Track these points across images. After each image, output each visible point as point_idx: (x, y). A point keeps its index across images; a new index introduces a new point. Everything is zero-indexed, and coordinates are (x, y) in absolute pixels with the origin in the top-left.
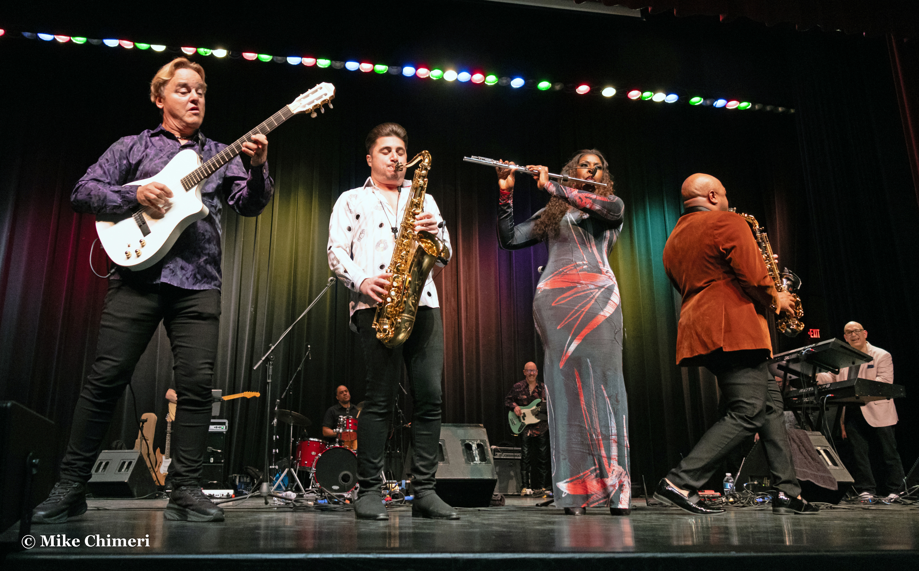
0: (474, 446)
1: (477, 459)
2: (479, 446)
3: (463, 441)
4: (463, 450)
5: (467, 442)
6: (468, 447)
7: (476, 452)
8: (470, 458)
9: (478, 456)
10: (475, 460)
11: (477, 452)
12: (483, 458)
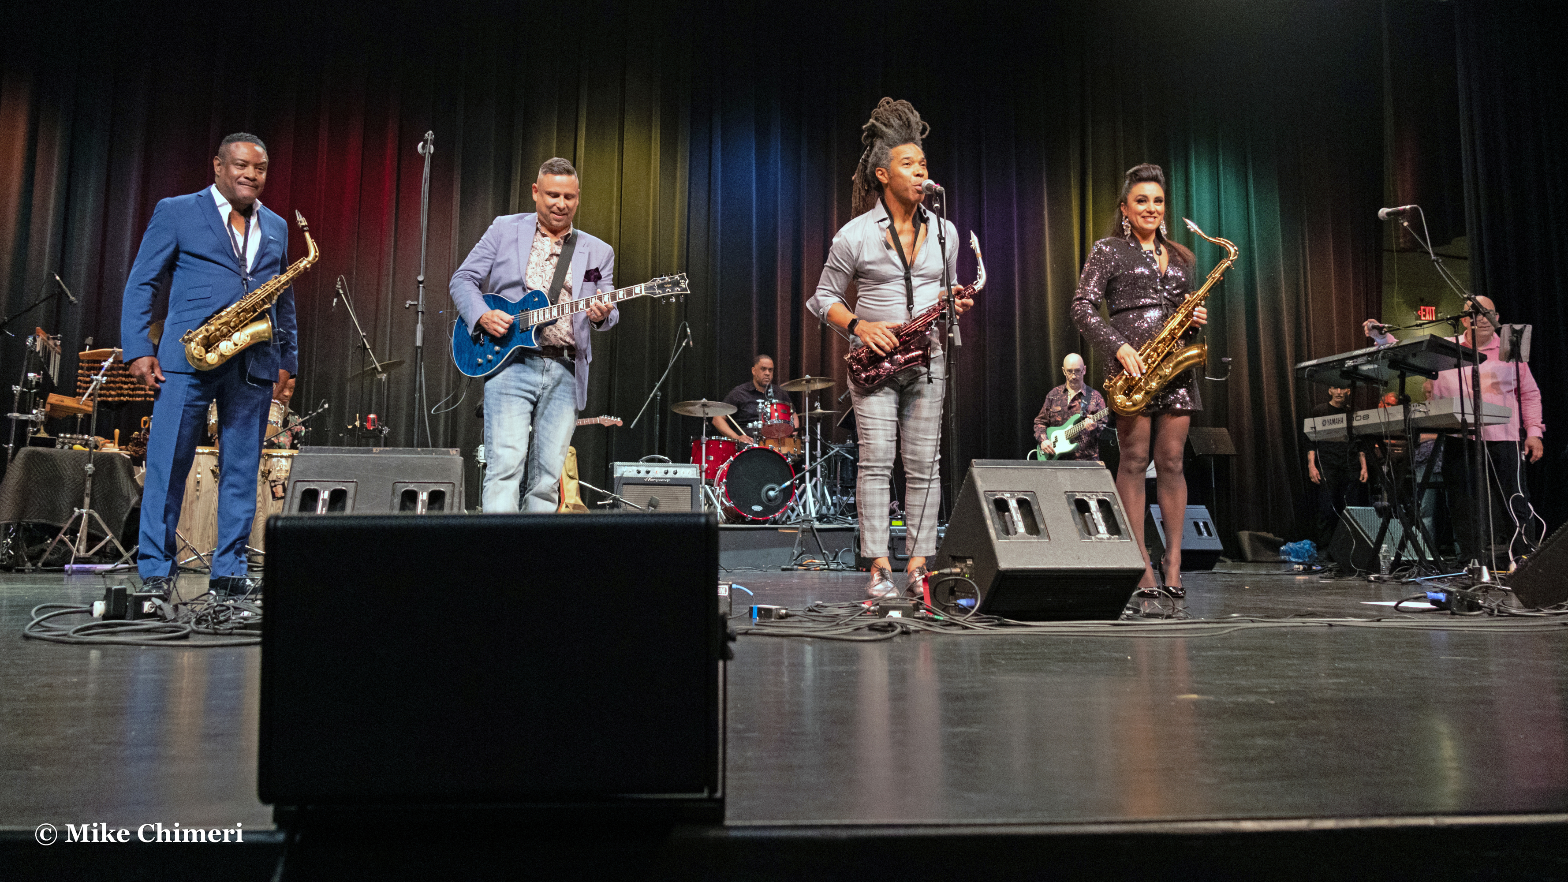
0: (1093, 505)
1: (1102, 528)
2: (1102, 503)
3: (1070, 495)
4: (1072, 512)
5: (1079, 496)
6: (1082, 507)
7: (1098, 516)
8: (1088, 529)
9: (1103, 524)
10: (1098, 532)
11: (1100, 515)
12: (1114, 528)
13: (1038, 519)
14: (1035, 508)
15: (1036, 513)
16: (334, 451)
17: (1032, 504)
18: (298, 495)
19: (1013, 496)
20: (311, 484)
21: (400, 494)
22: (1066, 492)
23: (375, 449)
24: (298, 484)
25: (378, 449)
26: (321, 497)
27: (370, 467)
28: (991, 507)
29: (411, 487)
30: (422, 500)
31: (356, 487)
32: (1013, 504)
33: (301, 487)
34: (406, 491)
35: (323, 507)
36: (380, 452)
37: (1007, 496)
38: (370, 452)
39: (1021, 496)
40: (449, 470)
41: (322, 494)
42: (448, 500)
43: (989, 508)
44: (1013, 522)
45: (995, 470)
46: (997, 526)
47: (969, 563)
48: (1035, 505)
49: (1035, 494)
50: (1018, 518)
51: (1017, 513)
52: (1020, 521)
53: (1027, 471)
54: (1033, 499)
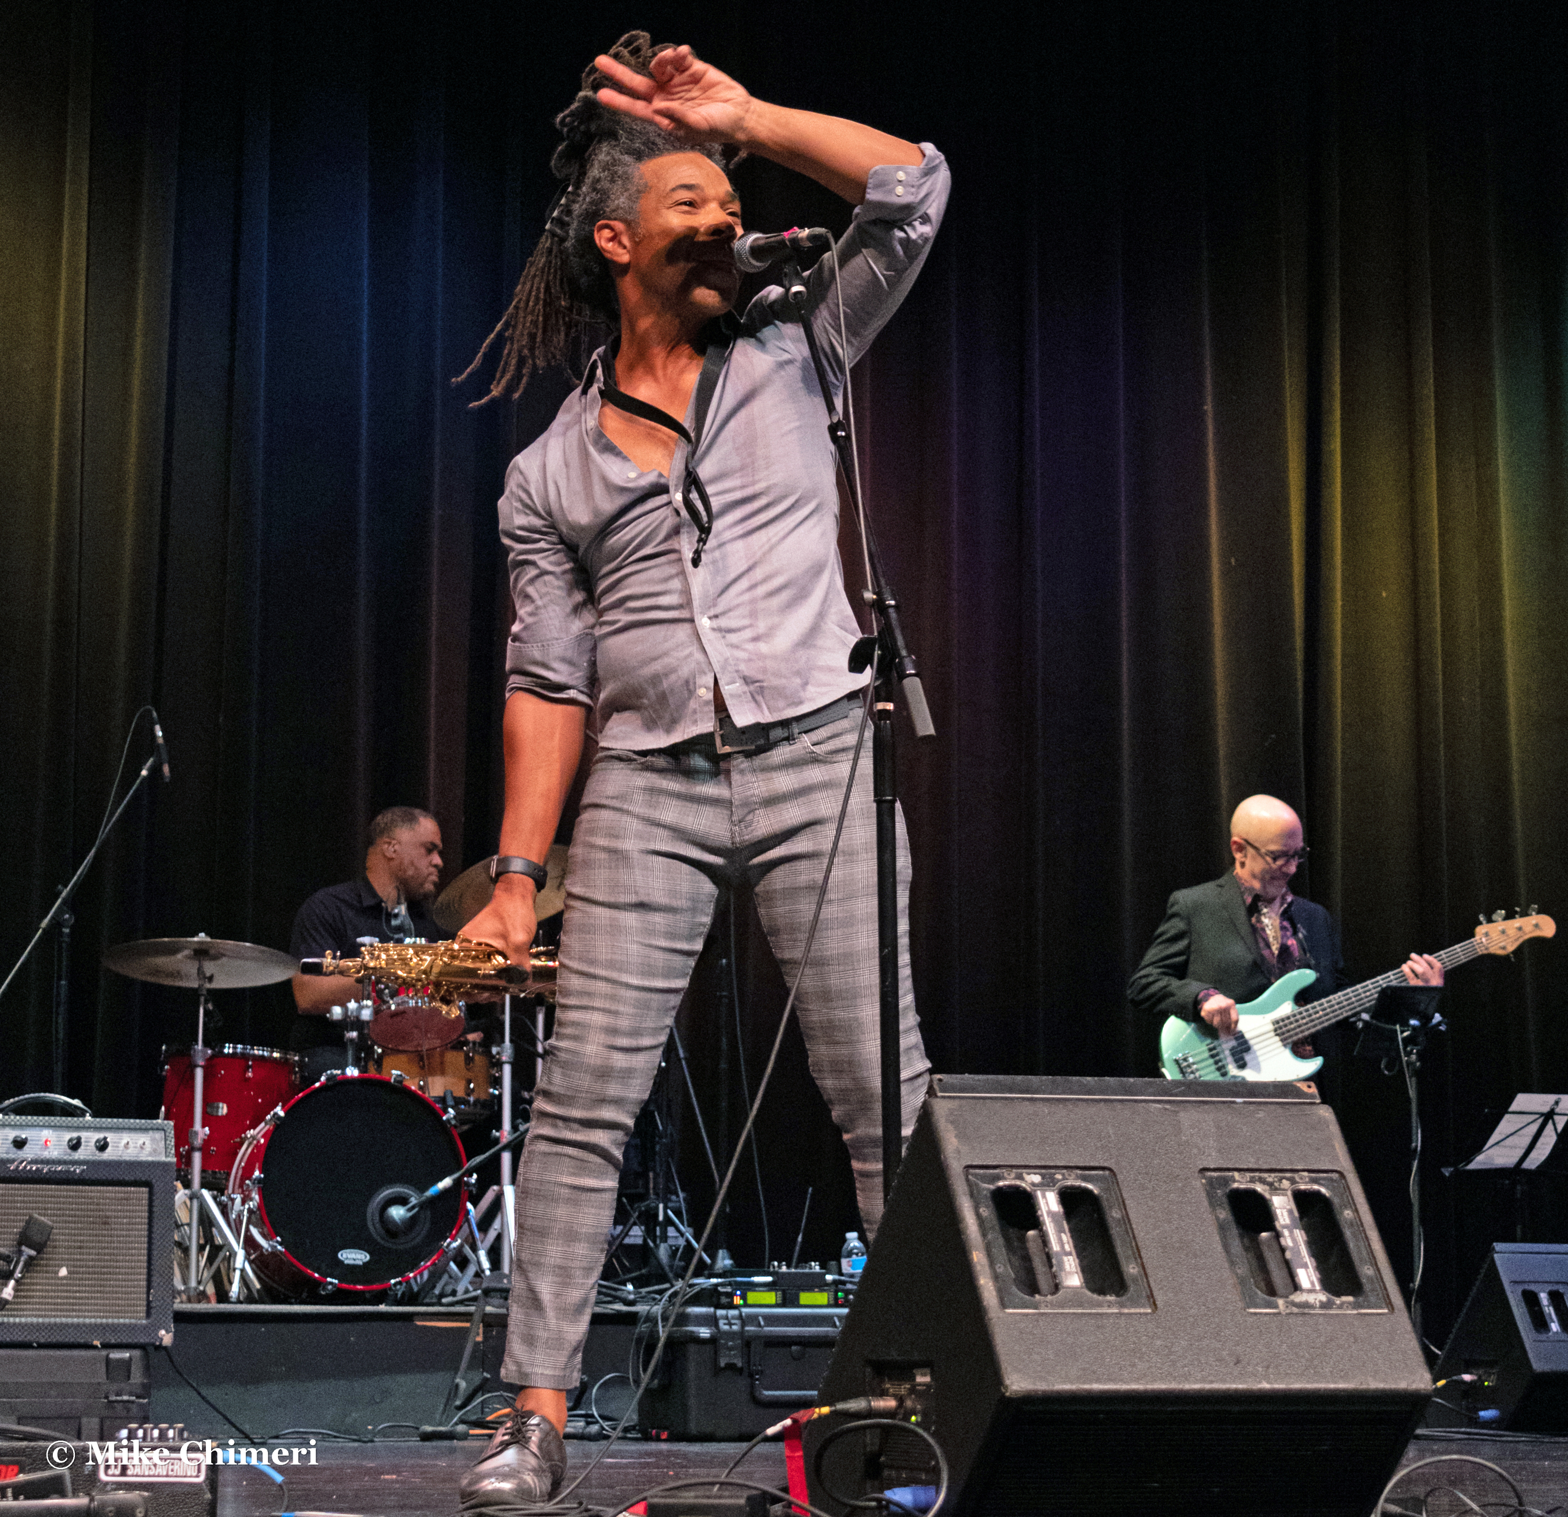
0: (1282, 1207)
1: (1307, 1276)
2: (1307, 1204)
3: (1215, 1176)
4: (1222, 1227)
5: (1240, 1182)
6: (1249, 1213)
7: (1295, 1240)
8: (1268, 1277)
9: (1309, 1261)
10: (1296, 1287)
11: (1300, 1236)
12: (1341, 1275)
13: (1121, 1250)
14: (1114, 1214)
15: (1116, 1232)
17: (1105, 1204)
19: (1049, 1182)
22: (1204, 1170)
28: (985, 1212)
32: (1048, 1205)
37: (1031, 1180)
39: (1073, 1181)
43: (978, 1216)
44: (1049, 1257)
45: (999, 1104)
46: (1000, 1269)
47: (919, 1379)
48: (1111, 1207)
49: (1115, 1175)
50: (1062, 1245)
51: (1060, 1230)
52: (1070, 1254)
53: (1093, 1109)
54: (1107, 1190)
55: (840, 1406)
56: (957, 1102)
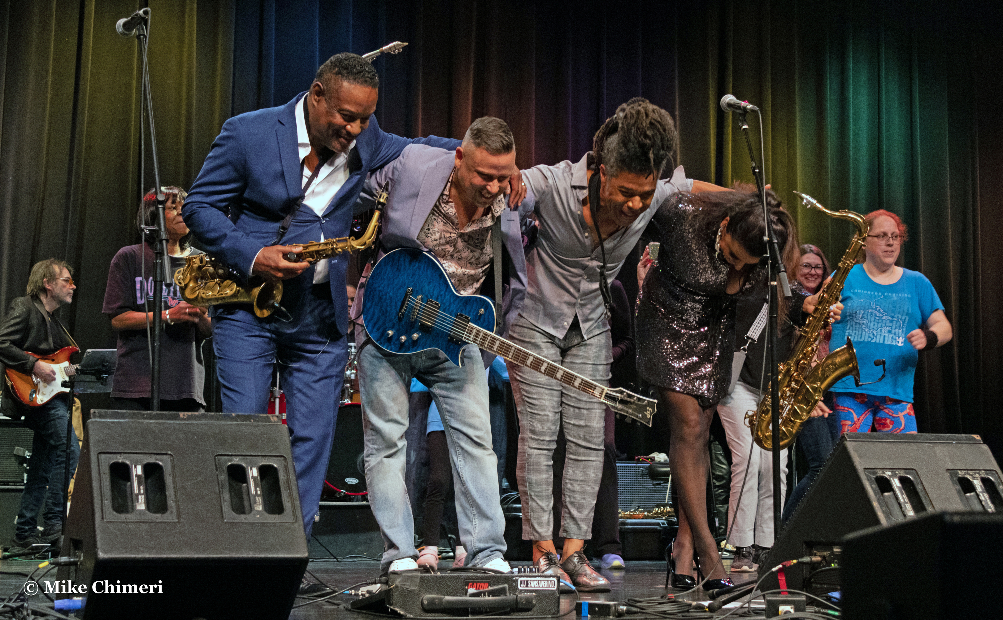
0: (977, 484)
3: (952, 473)
4: (958, 492)
6: (967, 486)
7: (984, 496)
13: (924, 501)
14: (919, 488)
15: (921, 494)
16: (133, 416)
17: (915, 483)
18: (106, 469)
19: (894, 475)
20: (118, 456)
21: (225, 468)
22: (948, 470)
23: (181, 414)
24: (103, 456)
25: (186, 413)
26: (134, 474)
27: (182, 436)
28: (875, 486)
29: (236, 461)
30: (253, 477)
31: (172, 461)
32: (896, 483)
33: (107, 460)
34: (231, 466)
35: (139, 484)
36: (189, 418)
37: (888, 474)
38: (177, 417)
39: (902, 474)
40: (276, 441)
41: (134, 470)
42: (282, 477)
43: (872, 488)
44: (900, 504)
45: (870, 444)
46: (884, 509)
47: (835, 550)
48: (918, 484)
49: (917, 472)
50: (904, 499)
51: (902, 494)
52: (907, 503)
53: (903, 446)
54: (915, 478)
55: (800, 560)
56: (854, 443)
